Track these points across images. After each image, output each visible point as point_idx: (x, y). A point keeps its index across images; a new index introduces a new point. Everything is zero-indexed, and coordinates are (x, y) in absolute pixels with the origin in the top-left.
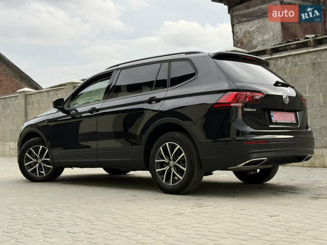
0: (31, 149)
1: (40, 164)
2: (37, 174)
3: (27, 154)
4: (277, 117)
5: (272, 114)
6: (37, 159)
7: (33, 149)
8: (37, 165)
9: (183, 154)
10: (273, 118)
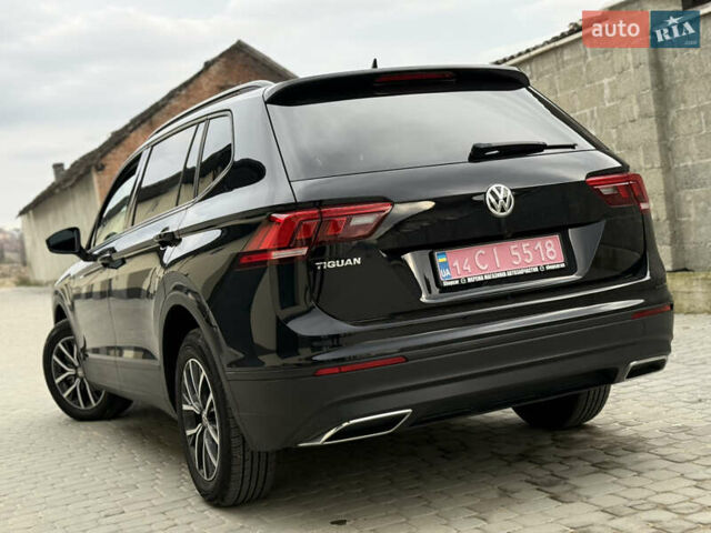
0: (60, 345)
1: (82, 380)
2: (79, 405)
3: (55, 357)
4: (465, 266)
5: (440, 260)
6: (76, 368)
7: (63, 344)
8: (78, 381)
9: (211, 396)
10: (443, 274)
